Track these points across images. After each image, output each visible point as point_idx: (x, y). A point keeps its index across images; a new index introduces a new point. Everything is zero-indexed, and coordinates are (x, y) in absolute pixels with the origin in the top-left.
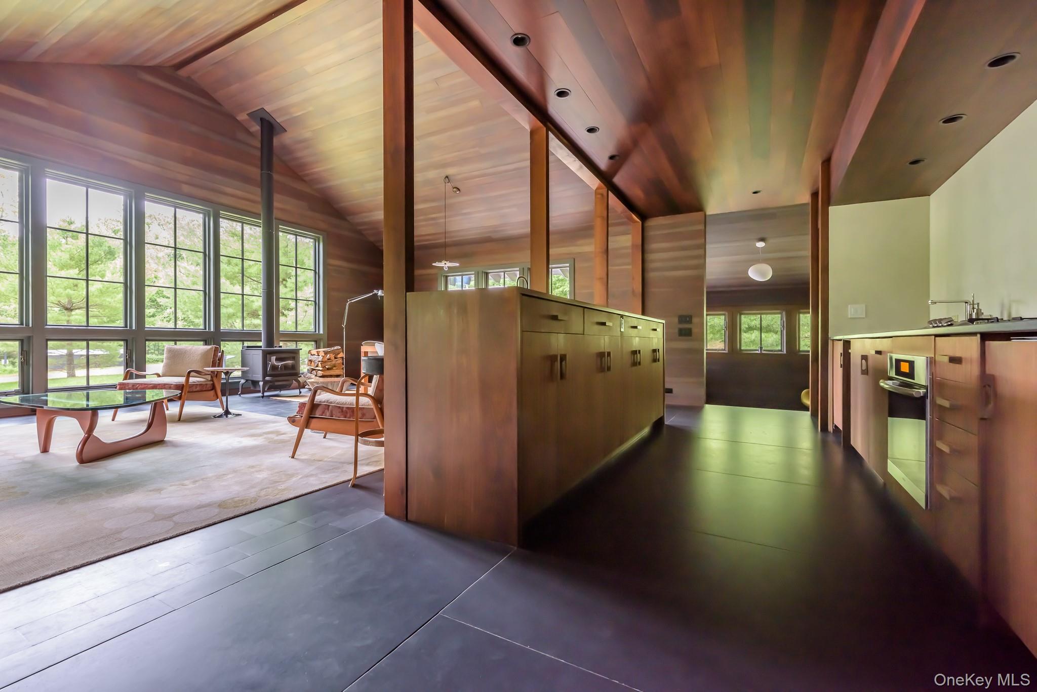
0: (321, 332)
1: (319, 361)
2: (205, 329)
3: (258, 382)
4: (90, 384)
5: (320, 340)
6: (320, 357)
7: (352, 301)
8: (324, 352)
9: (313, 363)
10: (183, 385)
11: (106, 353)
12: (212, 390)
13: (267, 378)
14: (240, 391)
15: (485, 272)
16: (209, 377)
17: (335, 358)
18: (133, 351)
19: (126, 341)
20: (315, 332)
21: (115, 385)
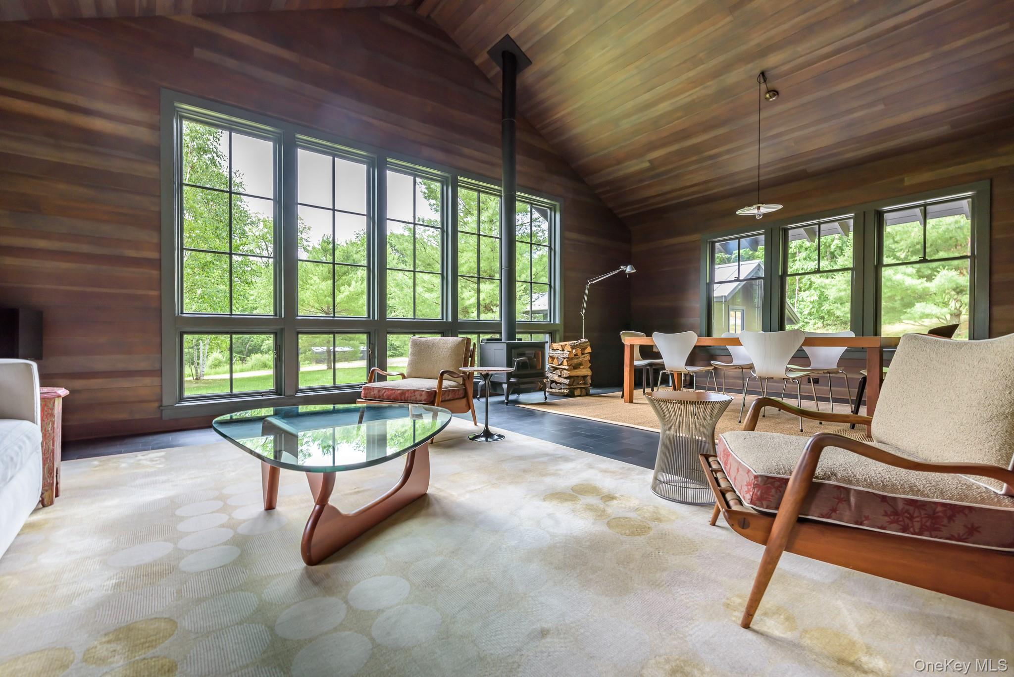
0: (557, 322)
1: (564, 358)
2: (443, 319)
3: (500, 384)
4: (336, 384)
5: (556, 331)
6: (566, 352)
7: (594, 282)
8: (571, 345)
9: (555, 359)
10: (435, 391)
11: (351, 350)
12: (464, 397)
13: (512, 380)
14: (479, 394)
15: (782, 228)
16: (461, 380)
17: (583, 354)
18: (375, 344)
19: (369, 333)
20: (550, 322)
21: (358, 385)
